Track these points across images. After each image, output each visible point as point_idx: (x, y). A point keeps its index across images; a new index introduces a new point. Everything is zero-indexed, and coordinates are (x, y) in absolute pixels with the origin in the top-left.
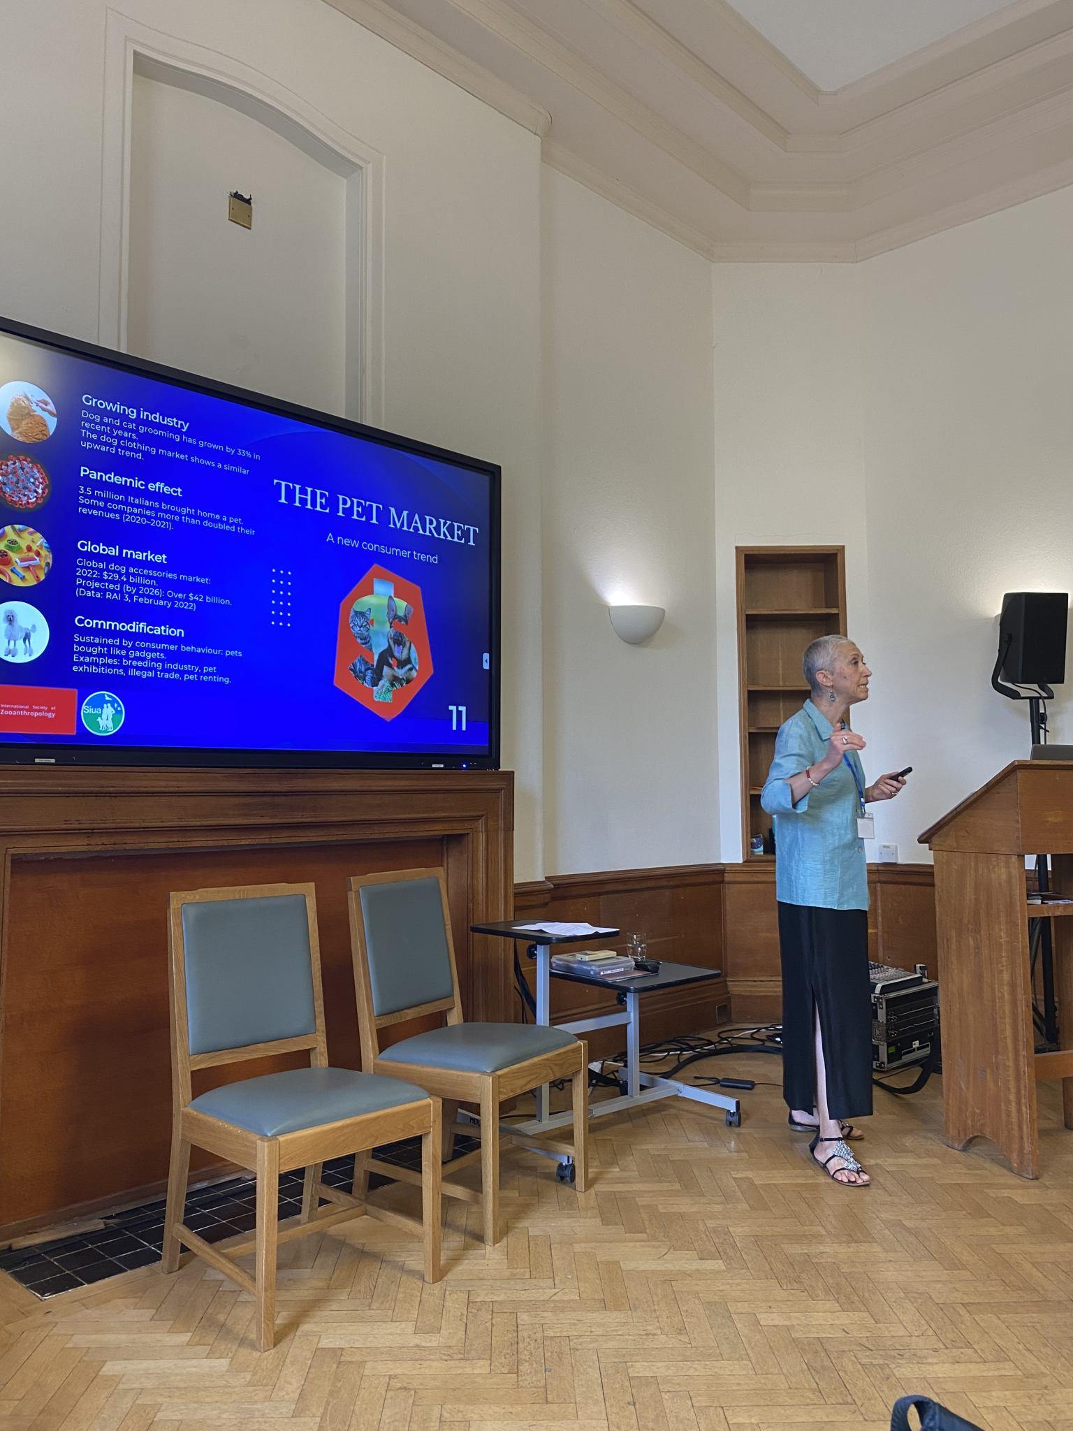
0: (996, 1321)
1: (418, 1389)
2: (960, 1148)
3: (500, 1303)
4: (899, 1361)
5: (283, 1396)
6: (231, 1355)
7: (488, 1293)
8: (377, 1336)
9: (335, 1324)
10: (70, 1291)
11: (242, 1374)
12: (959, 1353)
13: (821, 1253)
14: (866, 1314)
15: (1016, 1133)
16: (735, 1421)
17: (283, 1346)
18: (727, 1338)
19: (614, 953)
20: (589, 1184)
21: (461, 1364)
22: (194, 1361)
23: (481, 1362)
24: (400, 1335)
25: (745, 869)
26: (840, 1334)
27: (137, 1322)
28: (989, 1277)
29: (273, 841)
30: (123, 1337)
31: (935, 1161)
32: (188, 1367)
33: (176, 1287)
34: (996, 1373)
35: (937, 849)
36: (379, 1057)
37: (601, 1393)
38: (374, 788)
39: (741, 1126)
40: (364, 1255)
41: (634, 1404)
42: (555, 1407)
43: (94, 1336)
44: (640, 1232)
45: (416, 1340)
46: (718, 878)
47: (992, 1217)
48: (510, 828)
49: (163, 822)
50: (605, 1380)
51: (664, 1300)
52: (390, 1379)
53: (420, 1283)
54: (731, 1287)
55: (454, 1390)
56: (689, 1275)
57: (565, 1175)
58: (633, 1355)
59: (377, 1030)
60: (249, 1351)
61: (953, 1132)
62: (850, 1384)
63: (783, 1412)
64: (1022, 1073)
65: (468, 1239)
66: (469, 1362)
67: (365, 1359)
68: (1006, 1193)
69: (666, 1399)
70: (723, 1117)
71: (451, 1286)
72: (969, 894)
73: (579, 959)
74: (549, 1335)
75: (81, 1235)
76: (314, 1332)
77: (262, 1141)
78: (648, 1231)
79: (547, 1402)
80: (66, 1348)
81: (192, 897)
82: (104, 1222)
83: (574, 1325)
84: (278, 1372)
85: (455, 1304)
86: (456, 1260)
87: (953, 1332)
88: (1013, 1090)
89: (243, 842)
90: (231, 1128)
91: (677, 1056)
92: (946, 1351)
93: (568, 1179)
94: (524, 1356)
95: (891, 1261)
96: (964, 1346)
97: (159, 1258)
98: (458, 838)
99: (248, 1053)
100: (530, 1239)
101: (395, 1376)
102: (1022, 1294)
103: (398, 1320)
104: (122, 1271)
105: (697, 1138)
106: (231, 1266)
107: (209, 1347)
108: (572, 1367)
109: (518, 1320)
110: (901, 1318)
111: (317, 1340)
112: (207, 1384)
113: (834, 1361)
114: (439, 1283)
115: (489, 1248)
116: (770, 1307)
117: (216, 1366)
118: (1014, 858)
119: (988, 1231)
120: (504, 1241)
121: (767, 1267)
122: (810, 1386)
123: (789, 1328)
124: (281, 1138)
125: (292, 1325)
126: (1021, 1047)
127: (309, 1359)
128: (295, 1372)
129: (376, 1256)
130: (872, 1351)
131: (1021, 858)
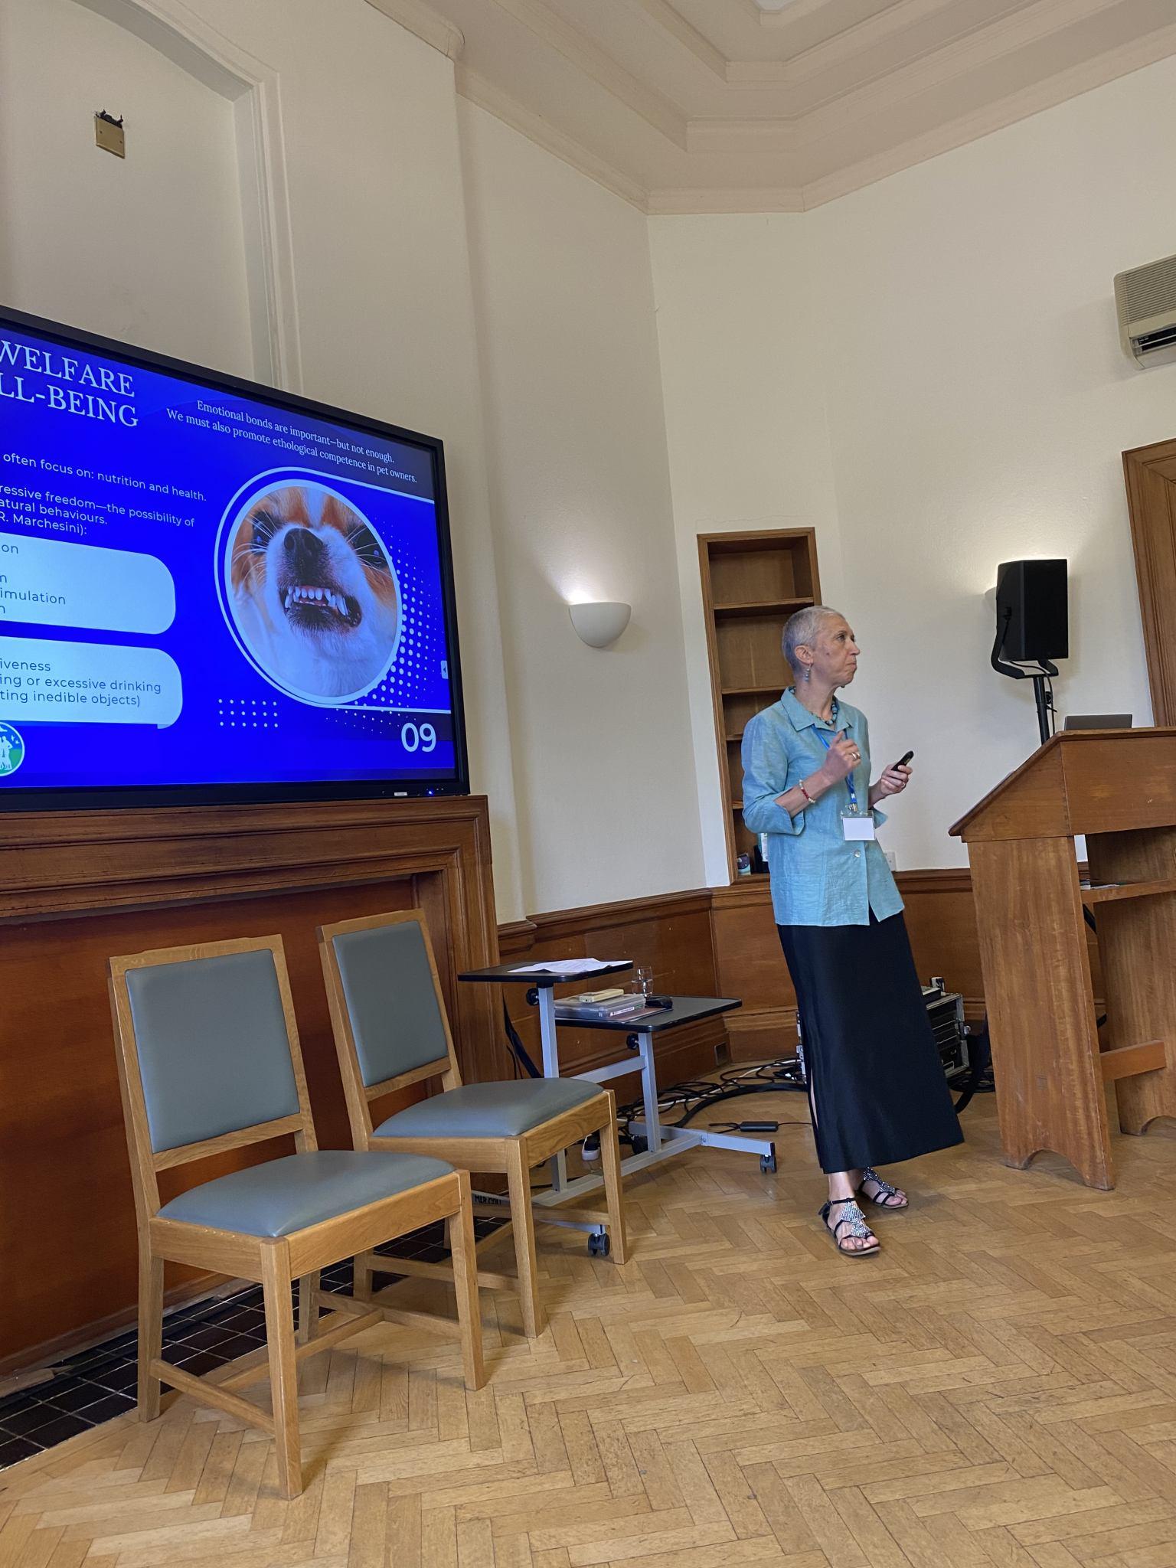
0: (1126, 1347)
1: (494, 1517)
2: (1022, 1166)
3: (564, 1402)
4: (1037, 1406)
5: (329, 1550)
6: (250, 1509)
7: (545, 1394)
8: (426, 1461)
9: (374, 1454)
10: (26, 1459)
11: (272, 1531)
12: (1098, 1387)
13: (911, 1297)
14: (982, 1358)
15: (1086, 1142)
16: (876, 1500)
17: (314, 1488)
18: (838, 1406)
19: (621, 992)
20: (628, 1254)
21: (538, 1481)
22: (205, 1523)
23: (562, 1474)
24: (453, 1456)
25: (733, 892)
26: (959, 1385)
27: (122, 1485)
28: (1099, 1300)
29: (219, 892)
30: (107, 1507)
31: (1000, 1183)
32: (200, 1532)
33: (161, 1435)
34: (1146, 1404)
35: (971, 840)
36: (374, 1134)
37: (712, 1489)
38: (332, 823)
39: (778, 1171)
40: (385, 1369)
41: (755, 1497)
42: (663, 1515)
43: (71, 1511)
44: (702, 1301)
45: (476, 1459)
46: (705, 905)
47: (1081, 1235)
48: (487, 861)
49: (84, 877)
50: (712, 1475)
51: (752, 1372)
52: (456, 1510)
53: (461, 1392)
54: (823, 1347)
55: (538, 1512)
56: (772, 1341)
57: (599, 1247)
58: (734, 1441)
59: (368, 1103)
60: (273, 1501)
61: (1011, 1150)
62: (992, 1439)
63: (927, 1481)
64: (1089, 1075)
65: (506, 1335)
66: (547, 1475)
67: (419, 1490)
68: (1085, 1208)
69: (790, 1486)
70: (757, 1164)
71: (498, 1391)
72: (1013, 886)
73: (584, 1001)
74: (631, 1431)
75: (26, 1390)
76: (347, 1467)
77: (267, 1244)
78: (710, 1298)
79: (653, 1510)
80: (37, 1530)
81: (137, 961)
82: (53, 1371)
83: (658, 1416)
84: (314, 1521)
85: (509, 1410)
86: (497, 1359)
87: (1084, 1365)
88: (1079, 1095)
89: (184, 896)
90: (222, 1234)
91: (683, 1105)
92: (1085, 1386)
93: (603, 1251)
94: (610, 1459)
95: (989, 1296)
96: (1100, 1379)
97: (135, 1404)
98: (430, 877)
99: (222, 1144)
100: (578, 1325)
101: (462, 1505)
102: (1142, 1314)
103: (447, 1438)
104: (85, 1427)
105: (732, 1190)
106: (236, 1401)
107: (221, 1503)
108: (670, 1464)
109: (591, 1420)
110: (1022, 1357)
111: (354, 1476)
112: (230, 1549)
113: (964, 1415)
114: (484, 1388)
115: (532, 1342)
116: (874, 1364)
117: (236, 1526)
118: (1064, 840)
119: (1081, 1251)
120: (548, 1330)
121: (856, 1321)
122: (948, 1447)
123: (903, 1385)
124: (291, 1238)
125: (318, 1464)
126: (1086, 1048)
127: (350, 1500)
128: (337, 1519)
129: (400, 1368)
130: (1002, 1398)
131: (1071, 840)
